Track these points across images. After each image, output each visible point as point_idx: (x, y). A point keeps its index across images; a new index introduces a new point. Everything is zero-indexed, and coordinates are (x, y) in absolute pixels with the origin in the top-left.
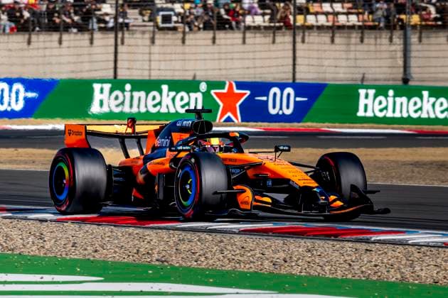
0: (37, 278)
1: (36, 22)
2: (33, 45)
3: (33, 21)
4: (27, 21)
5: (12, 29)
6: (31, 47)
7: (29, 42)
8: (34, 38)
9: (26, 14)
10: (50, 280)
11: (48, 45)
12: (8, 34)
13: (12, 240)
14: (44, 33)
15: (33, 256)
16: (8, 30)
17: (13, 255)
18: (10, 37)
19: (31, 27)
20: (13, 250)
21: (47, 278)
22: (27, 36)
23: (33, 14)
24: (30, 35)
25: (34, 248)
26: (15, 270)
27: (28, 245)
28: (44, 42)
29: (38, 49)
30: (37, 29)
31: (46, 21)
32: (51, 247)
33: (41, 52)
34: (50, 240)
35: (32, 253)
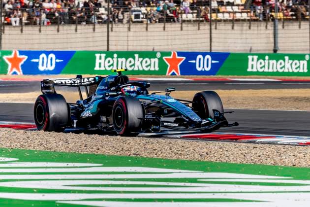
0: (65, 164)
1: (62, 18)
2: (61, 32)
3: (60, 18)
4: (57, 18)
5: (48, 23)
6: (59, 33)
7: (58, 31)
8: (61, 28)
9: (57, 14)
10: (72, 166)
11: (69, 32)
12: (46, 26)
13: (50, 143)
14: (66, 25)
15: (62, 152)
16: (46, 23)
17: (51, 152)
18: (47, 27)
19: (59, 22)
20: (50, 149)
21: (71, 164)
22: (57, 27)
23: (60, 14)
24: (58, 26)
25: (63, 148)
26: (52, 161)
27: (59, 147)
28: (67, 30)
29: (63, 34)
30: (63, 23)
31: (68, 18)
32: (72, 147)
33: (65, 36)
34: (71, 143)
35: (62, 151)
